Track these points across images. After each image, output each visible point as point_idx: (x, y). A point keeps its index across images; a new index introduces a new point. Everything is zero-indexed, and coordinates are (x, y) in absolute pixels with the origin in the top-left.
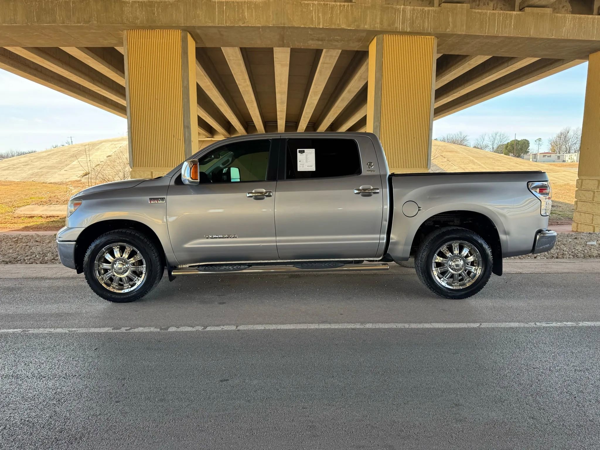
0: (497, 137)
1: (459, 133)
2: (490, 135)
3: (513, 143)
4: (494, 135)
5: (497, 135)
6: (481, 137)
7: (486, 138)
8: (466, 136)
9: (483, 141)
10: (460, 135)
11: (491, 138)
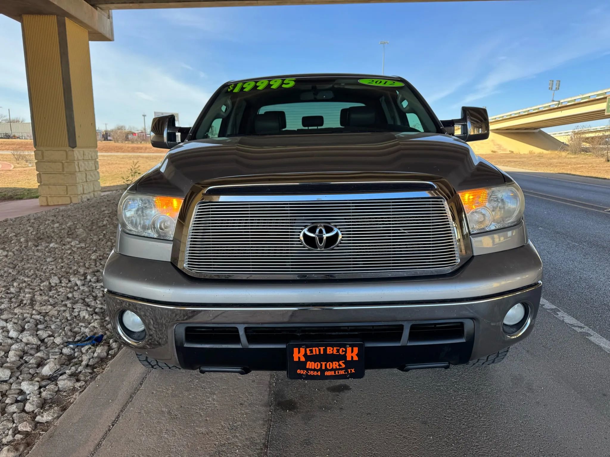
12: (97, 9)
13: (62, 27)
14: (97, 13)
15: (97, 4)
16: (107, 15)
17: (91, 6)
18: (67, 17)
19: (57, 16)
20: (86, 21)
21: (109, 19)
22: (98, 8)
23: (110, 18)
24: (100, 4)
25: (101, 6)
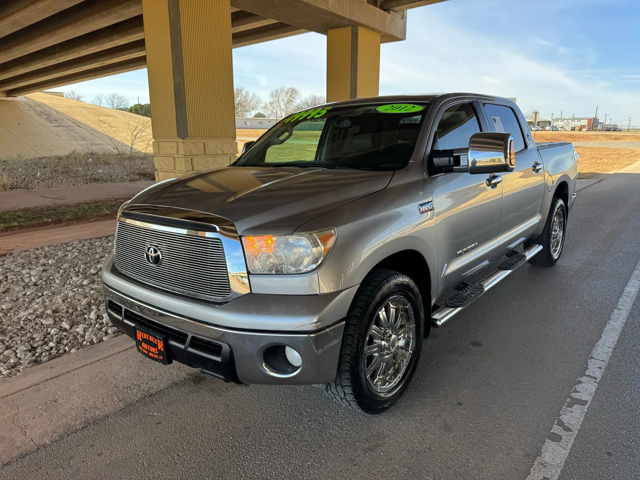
0: (116, 100)
1: (70, 93)
2: (108, 98)
3: (137, 107)
4: (112, 98)
5: (115, 98)
6: (97, 99)
7: (104, 101)
8: (80, 97)
9: (99, 103)
10: (72, 96)
11: (109, 101)
12: (389, 13)
13: (355, 35)
14: (389, 16)
15: (390, 8)
16: (400, 16)
17: (384, 11)
18: (360, 26)
19: (352, 26)
20: (376, 27)
21: (402, 20)
22: (391, 12)
23: (404, 18)
24: (394, 7)
25: (393, 9)
